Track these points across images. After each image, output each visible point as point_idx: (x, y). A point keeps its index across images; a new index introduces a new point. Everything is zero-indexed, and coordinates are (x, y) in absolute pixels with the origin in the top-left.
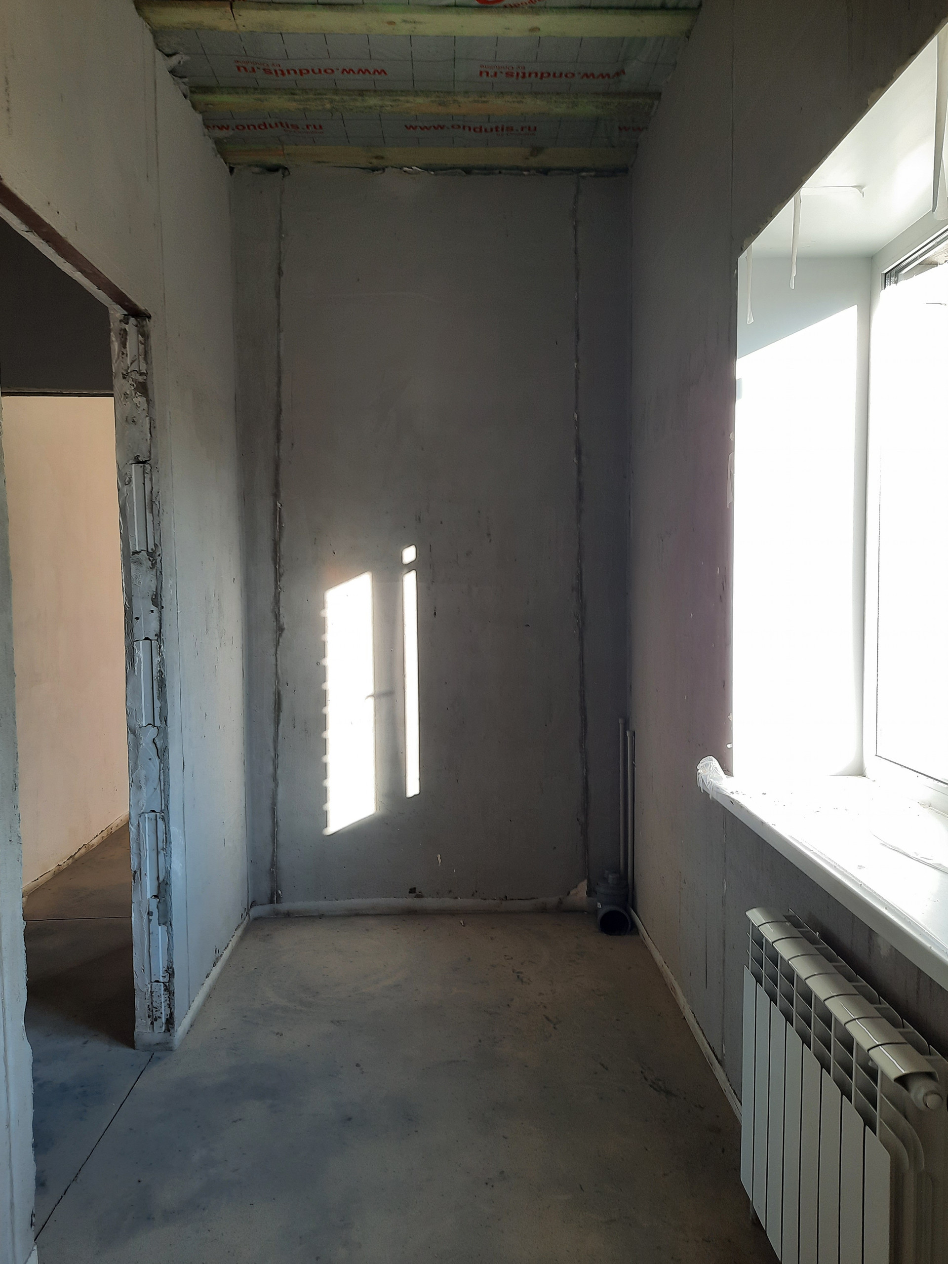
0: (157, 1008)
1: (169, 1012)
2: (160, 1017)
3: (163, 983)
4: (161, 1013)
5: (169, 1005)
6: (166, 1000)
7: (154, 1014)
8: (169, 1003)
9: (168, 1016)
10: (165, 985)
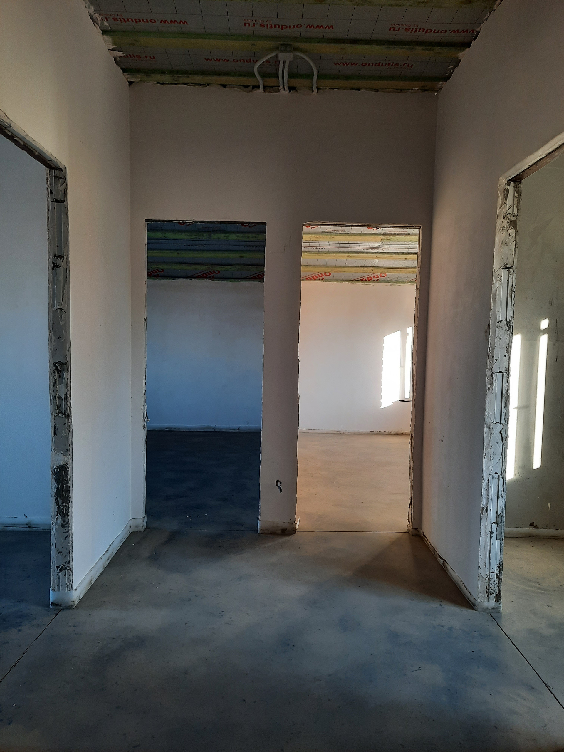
0: (492, 588)
1: (498, 591)
2: (493, 593)
3: (496, 573)
4: (494, 591)
5: (498, 587)
6: (497, 584)
7: (490, 591)
8: (498, 585)
9: (497, 593)
10: (497, 575)
